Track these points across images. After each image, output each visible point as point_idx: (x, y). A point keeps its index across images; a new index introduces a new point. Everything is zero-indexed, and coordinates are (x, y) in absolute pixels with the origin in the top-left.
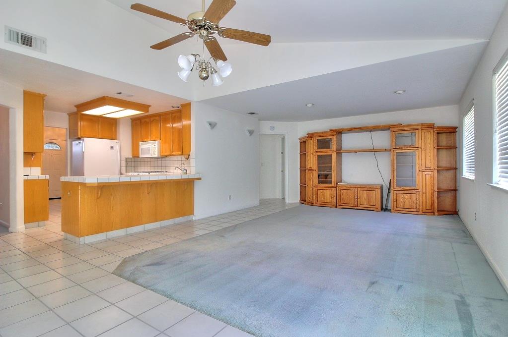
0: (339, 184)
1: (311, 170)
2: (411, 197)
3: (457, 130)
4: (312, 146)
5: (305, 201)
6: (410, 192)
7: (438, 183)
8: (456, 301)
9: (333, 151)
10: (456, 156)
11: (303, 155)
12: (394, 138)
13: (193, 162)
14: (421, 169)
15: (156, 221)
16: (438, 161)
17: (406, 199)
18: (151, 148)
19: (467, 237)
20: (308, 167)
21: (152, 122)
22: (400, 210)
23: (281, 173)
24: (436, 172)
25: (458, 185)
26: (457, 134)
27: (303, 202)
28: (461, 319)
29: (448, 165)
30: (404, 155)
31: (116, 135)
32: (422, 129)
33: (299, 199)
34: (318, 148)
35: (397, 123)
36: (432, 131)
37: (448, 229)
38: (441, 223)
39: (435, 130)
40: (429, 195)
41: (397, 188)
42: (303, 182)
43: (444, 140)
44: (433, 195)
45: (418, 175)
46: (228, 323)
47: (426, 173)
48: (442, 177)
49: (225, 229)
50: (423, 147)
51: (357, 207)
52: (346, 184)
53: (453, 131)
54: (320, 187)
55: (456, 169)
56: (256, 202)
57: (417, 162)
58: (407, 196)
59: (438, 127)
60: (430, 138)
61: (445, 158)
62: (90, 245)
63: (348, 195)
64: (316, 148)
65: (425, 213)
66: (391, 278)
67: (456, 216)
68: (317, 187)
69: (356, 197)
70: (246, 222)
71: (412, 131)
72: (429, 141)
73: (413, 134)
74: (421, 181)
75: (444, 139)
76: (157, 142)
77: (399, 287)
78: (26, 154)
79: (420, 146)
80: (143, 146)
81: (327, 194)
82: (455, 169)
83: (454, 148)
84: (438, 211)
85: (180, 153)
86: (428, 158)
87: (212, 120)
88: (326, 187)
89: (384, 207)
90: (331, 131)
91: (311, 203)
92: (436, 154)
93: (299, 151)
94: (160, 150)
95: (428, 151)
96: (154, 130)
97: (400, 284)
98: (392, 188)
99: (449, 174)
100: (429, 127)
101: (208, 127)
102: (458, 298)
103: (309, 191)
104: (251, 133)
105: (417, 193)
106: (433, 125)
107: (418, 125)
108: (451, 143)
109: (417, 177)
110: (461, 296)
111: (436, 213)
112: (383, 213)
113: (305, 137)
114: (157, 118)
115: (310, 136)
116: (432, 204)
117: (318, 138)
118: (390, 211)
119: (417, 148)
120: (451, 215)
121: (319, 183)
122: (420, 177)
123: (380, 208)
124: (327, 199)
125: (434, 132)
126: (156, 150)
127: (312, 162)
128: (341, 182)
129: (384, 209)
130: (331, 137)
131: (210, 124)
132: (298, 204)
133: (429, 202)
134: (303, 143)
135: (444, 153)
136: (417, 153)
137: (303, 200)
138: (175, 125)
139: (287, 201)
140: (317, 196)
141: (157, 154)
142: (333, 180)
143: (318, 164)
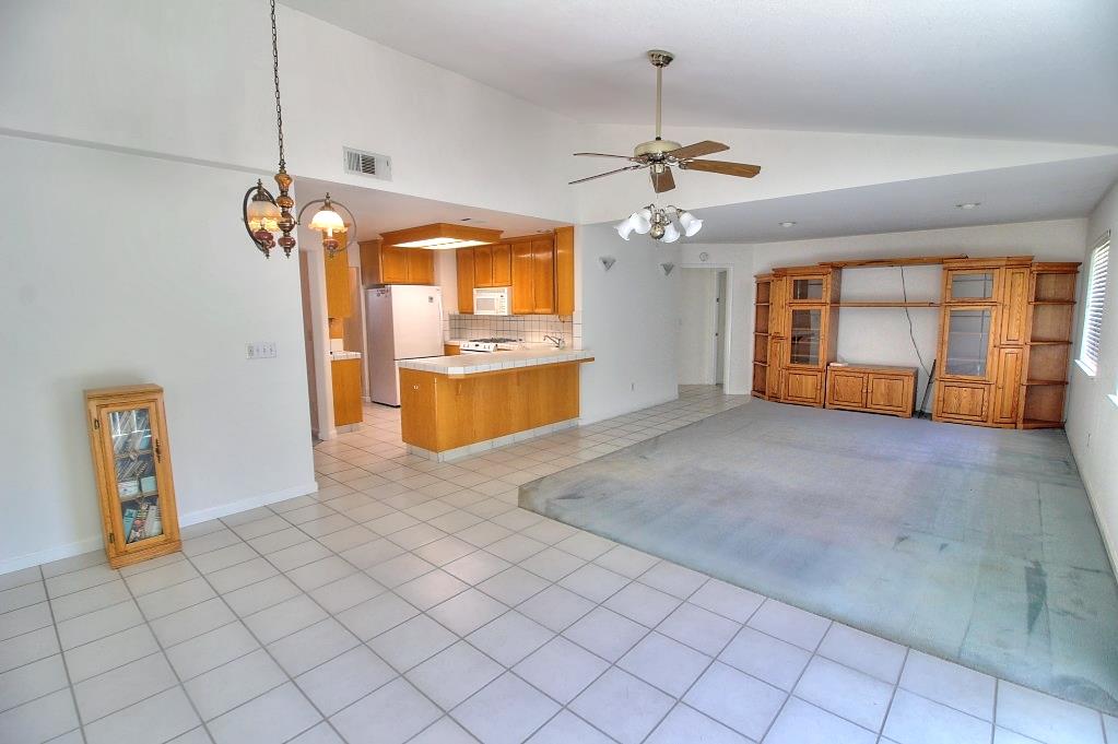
0: (832, 364)
1: (777, 337)
2: (973, 394)
3: (1079, 268)
4: (782, 292)
5: (764, 393)
6: (970, 385)
7: (1030, 369)
8: (1028, 570)
9: (825, 304)
10: (1071, 320)
11: (764, 306)
12: (950, 281)
13: (578, 330)
14: (998, 344)
15: (529, 427)
16: (1034, 328)
17: (963, 398)
18: (495, 300)
19: (1069, 474)
20: (772, 331)
21: (496, 253)
22: (948, 416)
23: (714, 337)
24: (1027, 348)
25: (1070, 374)
26: (1079, 275)
27: (757, 394)
28: (1029, 589)
29: (1055, 336)
30: (966, 315)
31: (433, 277)
32: (1008, 266)
33: (751, 388)
34: (795, 298)
35: (958, 255)
36: (1027, 271)
37: (1037, 458)
38: (1028, 444)
39: (1033, 269)
40: (1009, 392)
41: (948, 376)
42: (759, 358)
43: (1051, 287)
44: (1017, 392)
45: (992, 354)
46: (711, 576)
47: (1008, 350)
48: (1039, 359)
49: (641, 444)
50: (1007, 302)
51: (864, 408)
52: (846, 364)
53: (1071, 271)
54: (795, 369)
55: (1069, 343)
56: (673, 394)
57: (993, 329)
58: (965, 393)
59: (1041, 264)
60: (1022, 286)
61: (1050, 321)
62: (453, 464)
63: (849, 387)
64: (789, 296)
65: (998, 425)
66: (931, 534)
67: (1059, 431)
68: (788, 369)
69: (865, 391)
70: (668, 432)
71: (985, 271)
72: (1019, 290)
73: (989, 277)
74: (996, 364)
75: (1052, 285)
76: (506, 289)
77: (943, 547)
78: (330, 320)
79: (1001, 300)
80: (480, 295)
81: (807, 384)
82: (1066, 344)
83: (1070, 303)
84: (1026, 420)
85: (549, 310)
86: (1015, 323)
87: (606, 254)
88: (806, 370)
89: (918, 409)
90: (823, 265)
91: (775, 398)
92: (1031, 315)
93: (754, 301)
94: (512, 304)
95: (1016, 308)
96: (500, 267)
97: (942, 541)
98: (936, 376)
99: (1054, 353)
100: (1022, 263)
101: (601, 266)
102: (1031, 565)
103: (772, 377)
104: (668, 269)
105: (986, 387)
106: (1031, 258)
107: (1000, 259)
108: (1063, 294)
109: (989, 358)
110: (1037, 563)
111: (1020, 425)
112: (916, 421)
113: (769, 275)
114: (505, 247)
115: (780, 273)
116: (1015, 408)
117: (795, 278)
118: (929, 417)
119: (994, 304)
120: (1050, 430)
121: (792, 361)
122: (996, 358)
123: (909, 411)
124: (806, 392)
125: (1031, 272)
126: (506, 304)
127: (782, 324)
128: (835, 361)
129: (918, 414)
130: (820, 277)
131: (605, 263)
132: (750, 399)
133: (1008, 404)
134: (764, 286)
135: (1048, 312)
136: (994, 314)
137: (759, 390)
138: (538, 256)
139: (729, 390)
140: (787, 385)
141: (506, 310)
142: (821, 357)
143: (793, 326)
